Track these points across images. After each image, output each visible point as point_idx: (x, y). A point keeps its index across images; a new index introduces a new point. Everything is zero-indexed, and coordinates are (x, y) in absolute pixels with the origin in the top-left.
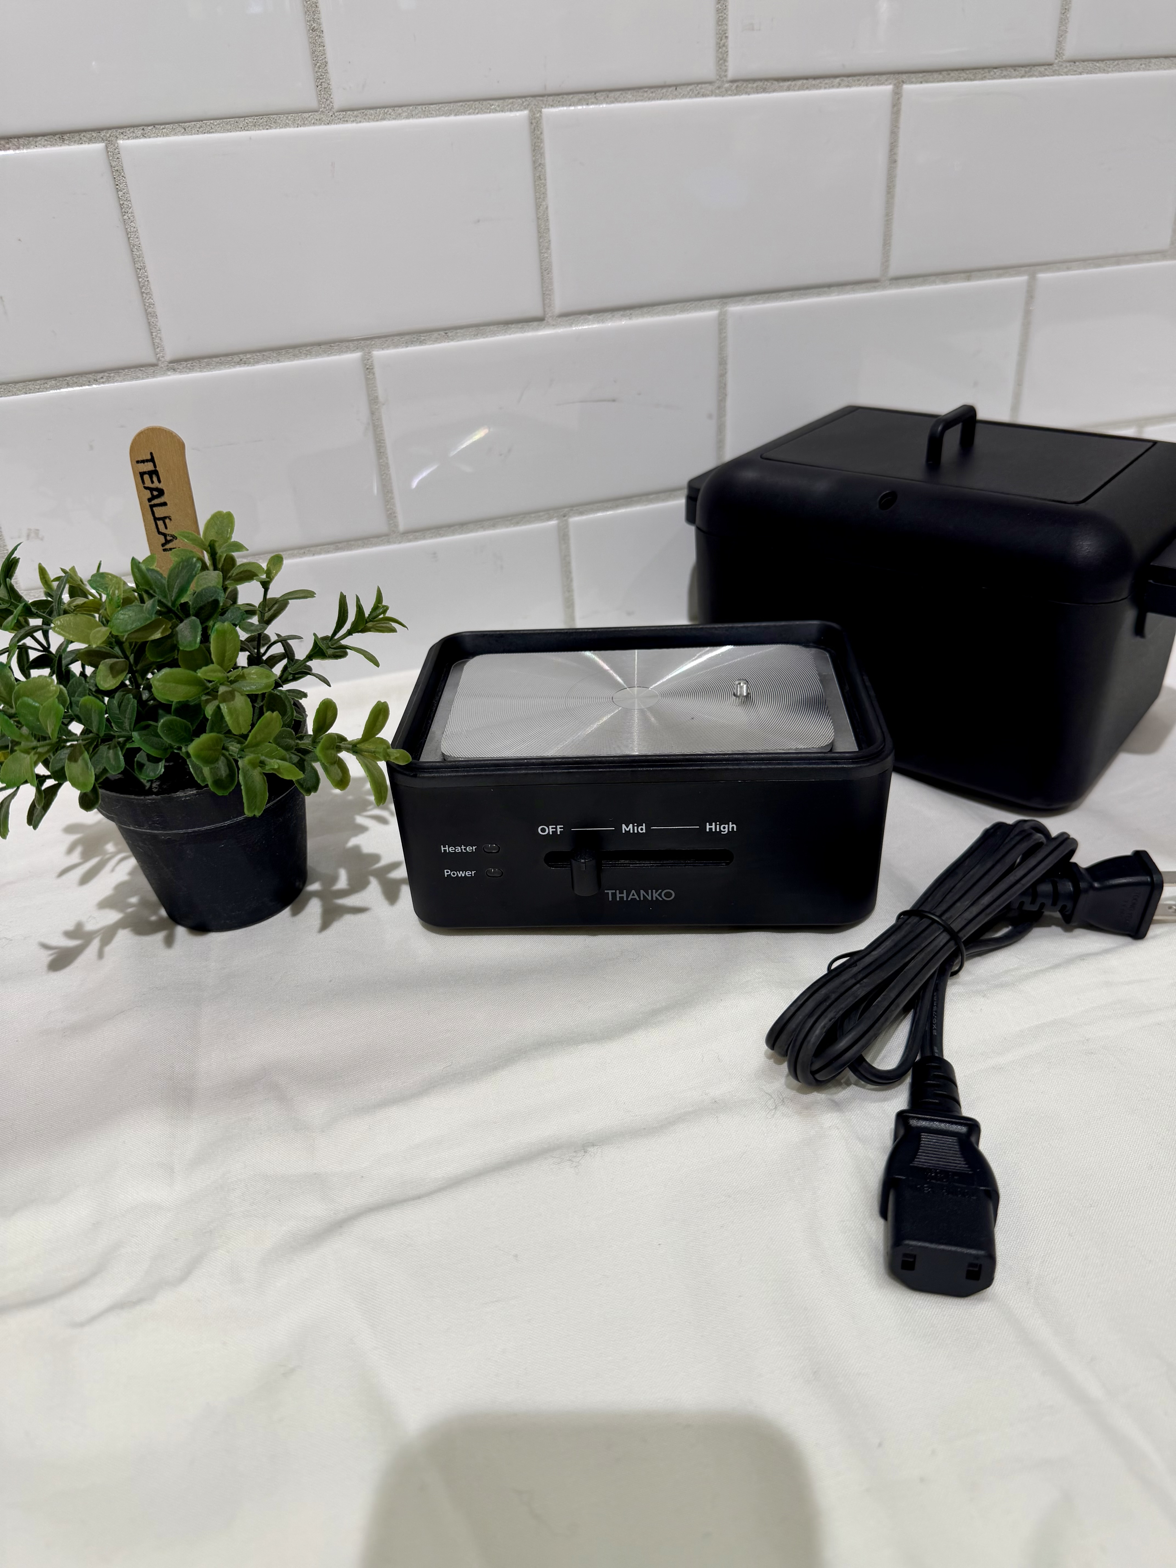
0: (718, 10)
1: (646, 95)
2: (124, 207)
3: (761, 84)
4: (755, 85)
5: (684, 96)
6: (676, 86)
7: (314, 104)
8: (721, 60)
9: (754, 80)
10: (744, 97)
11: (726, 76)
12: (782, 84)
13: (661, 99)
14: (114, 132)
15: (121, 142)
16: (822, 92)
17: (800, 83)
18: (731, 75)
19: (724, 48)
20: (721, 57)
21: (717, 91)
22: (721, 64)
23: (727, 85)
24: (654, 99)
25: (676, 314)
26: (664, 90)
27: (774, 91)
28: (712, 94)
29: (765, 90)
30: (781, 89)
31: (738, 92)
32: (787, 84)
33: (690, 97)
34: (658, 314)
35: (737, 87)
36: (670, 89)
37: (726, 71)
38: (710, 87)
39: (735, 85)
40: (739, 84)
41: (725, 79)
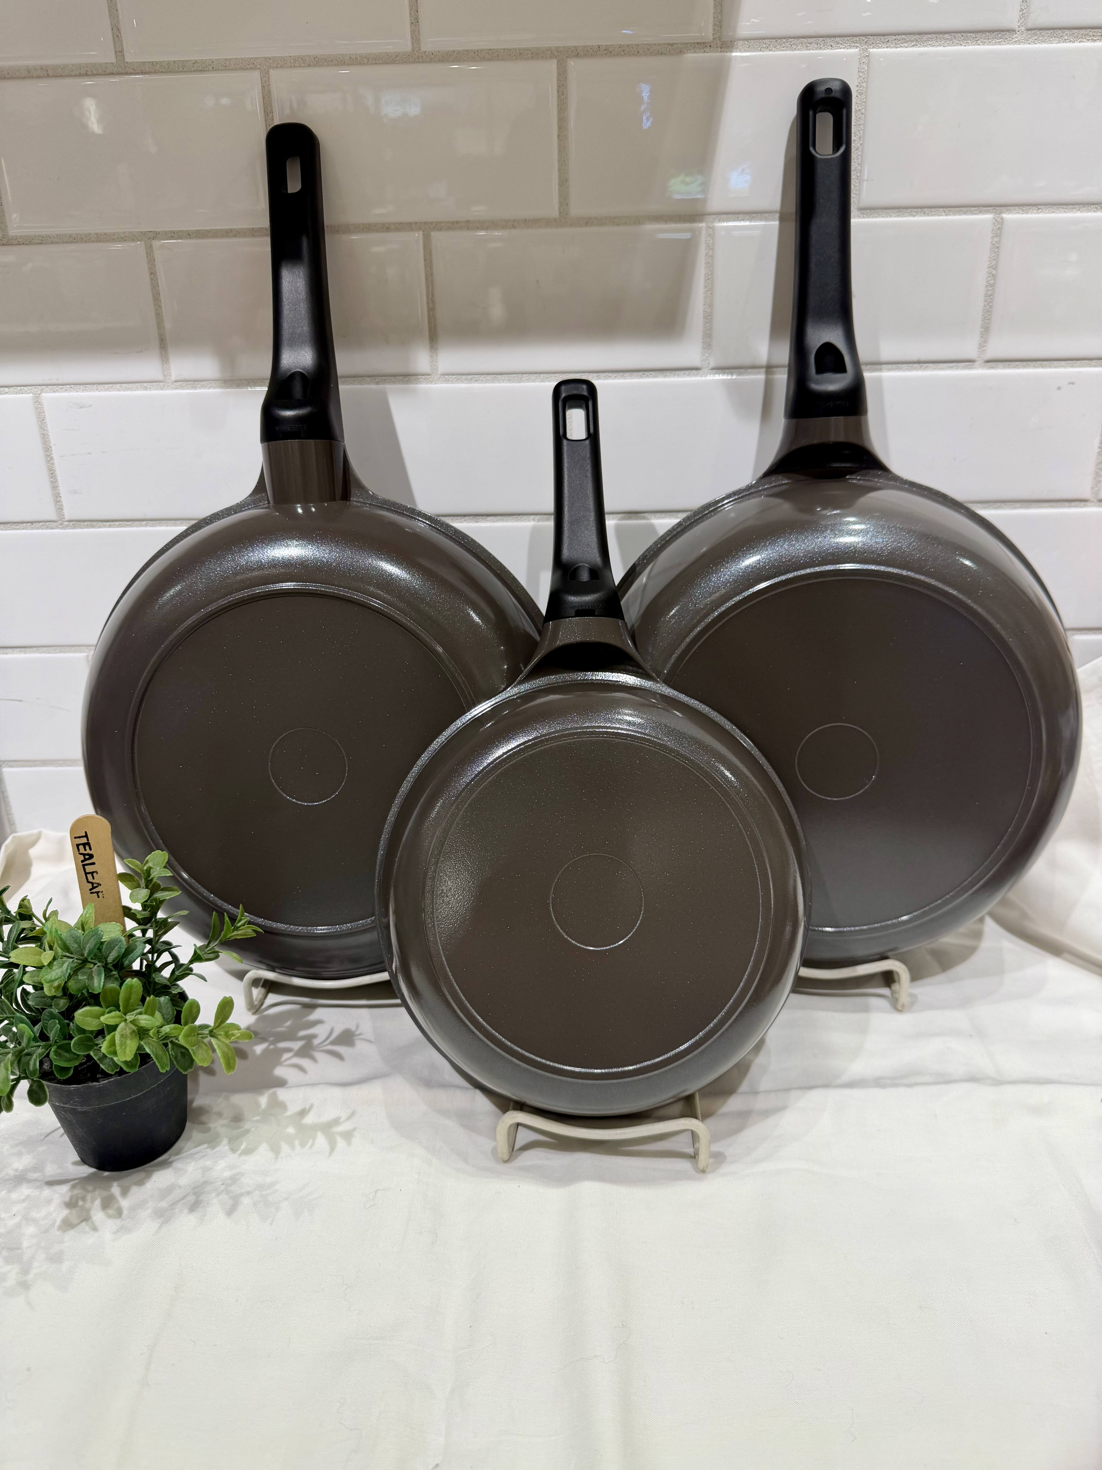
0: (52, 482)
1: (12, 527)
3: (89, 523)
4: (86, 524)
5: (38, 528)
6: (32, 523)
8: (59, 509)
9: (85, 521)
10: (79, 530)
11: (64, 518)
12: (105, 523)
13: (23, 529)
16: (134, 529)
17: (117, 523)
18: (67, 518)
19: (60, 503)
20: (59, 507)
21: (60, 526)
22: (60, 512)
23: (66, 523)
24: (18, 529)
25: (56, 653)
26: (24, 525)
27: (100, 527)
28: (57, 527)
29: (93, 527)
30: (104, 526)
31: (74, 527)
32: (108, 523)
33: (42, 529)
34: (44, 652)
35: (73, 524)
36: (29, 524)
37: (64, 515)
38: (55, 524)
39: (72, 523)
40: (74, 523)
41: (64, 520)
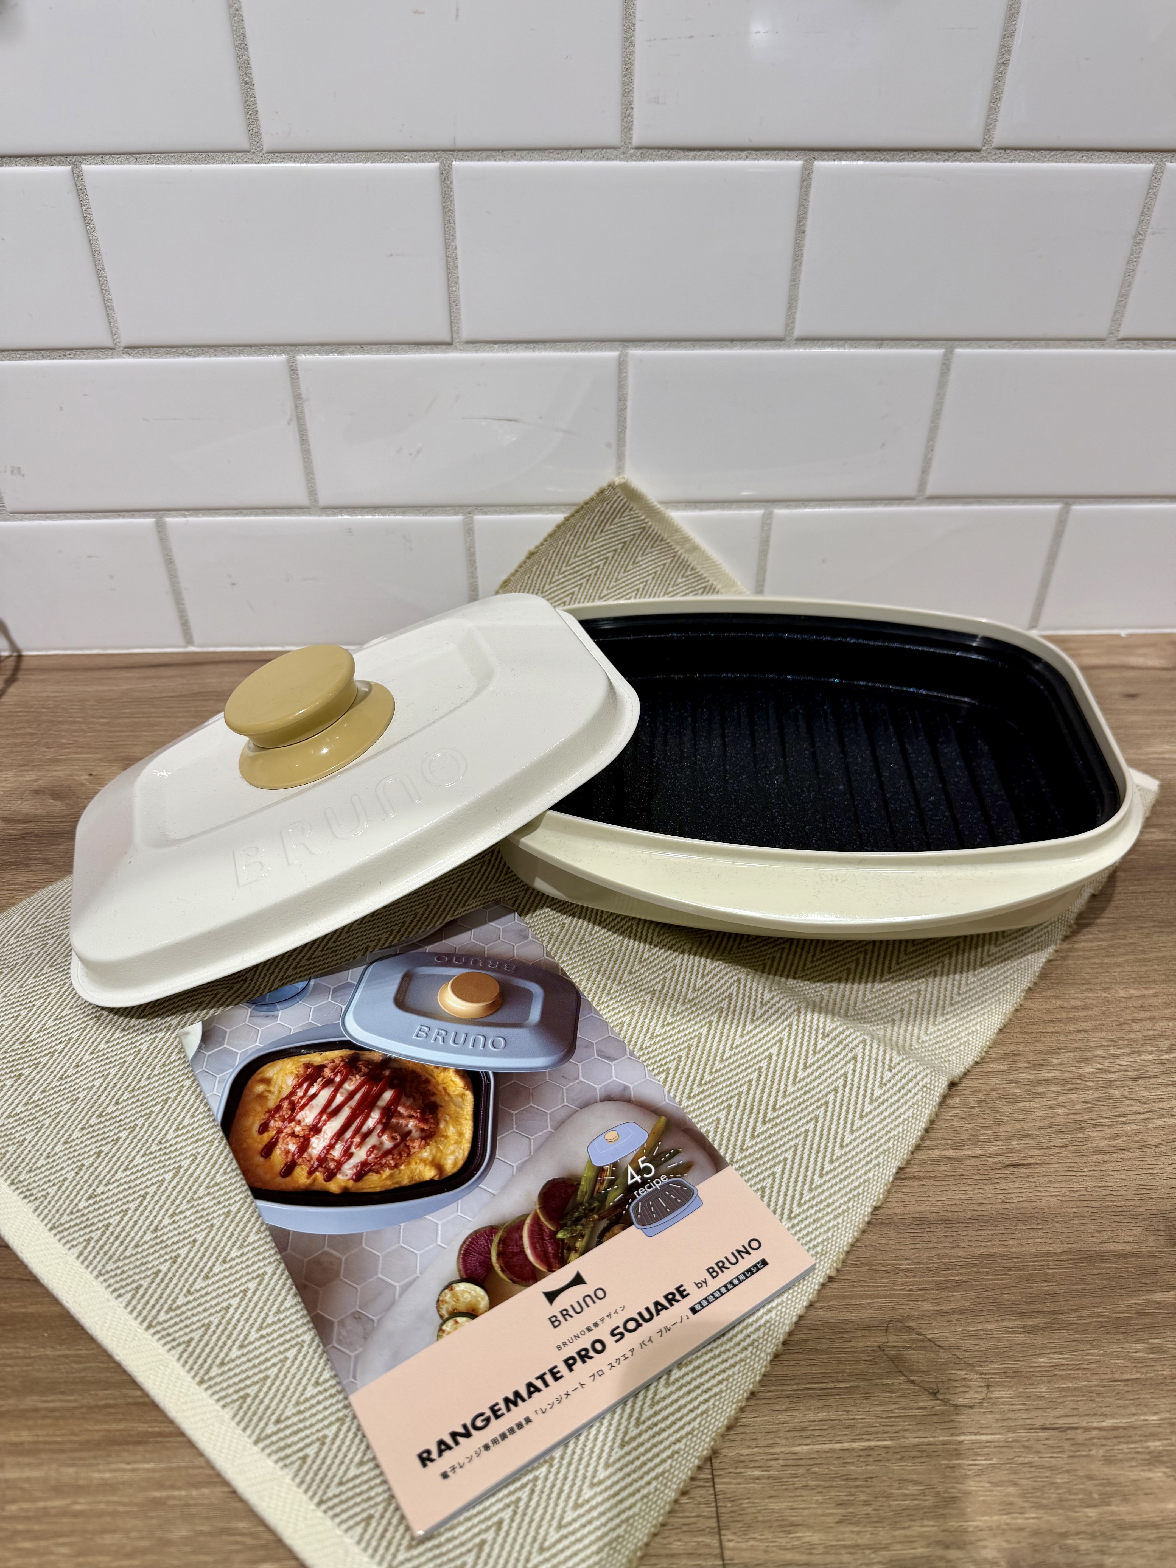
2: (87, 220)
7: (246, 146)
14: (79, 159)
15: (84, 167)
